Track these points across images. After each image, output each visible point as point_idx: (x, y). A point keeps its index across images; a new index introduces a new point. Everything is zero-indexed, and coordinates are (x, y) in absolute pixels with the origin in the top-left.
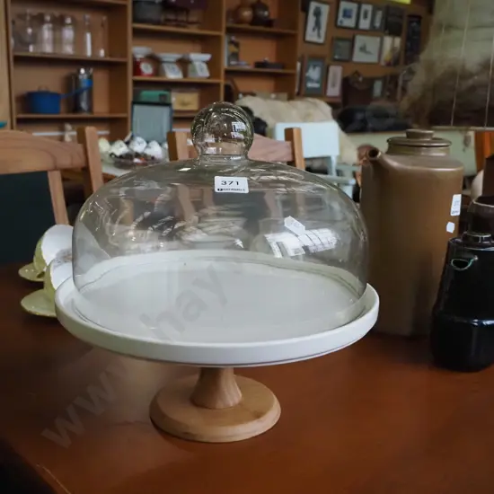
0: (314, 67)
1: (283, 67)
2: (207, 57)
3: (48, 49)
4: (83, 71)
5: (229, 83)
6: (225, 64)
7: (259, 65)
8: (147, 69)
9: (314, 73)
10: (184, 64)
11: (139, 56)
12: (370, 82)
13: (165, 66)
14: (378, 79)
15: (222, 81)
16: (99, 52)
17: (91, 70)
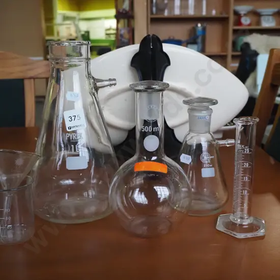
3: (177, 12)
4: (199, 25)
13: (263, 18)
16: (211, 12)
17: (205, 25)
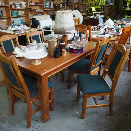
0: (48, 2)
1: (41, 4)
2: (25, 3)
5: (30, 8)
6: (29, 4)
7: (36, 3)
8: (13, 7)
9: (48, 4)
10: (20, 5)
11: (11, 4)
12: (59, 5)
13: (17, 6)
14: (61, 4)
15: (29, 8)
16: (3, 4)
